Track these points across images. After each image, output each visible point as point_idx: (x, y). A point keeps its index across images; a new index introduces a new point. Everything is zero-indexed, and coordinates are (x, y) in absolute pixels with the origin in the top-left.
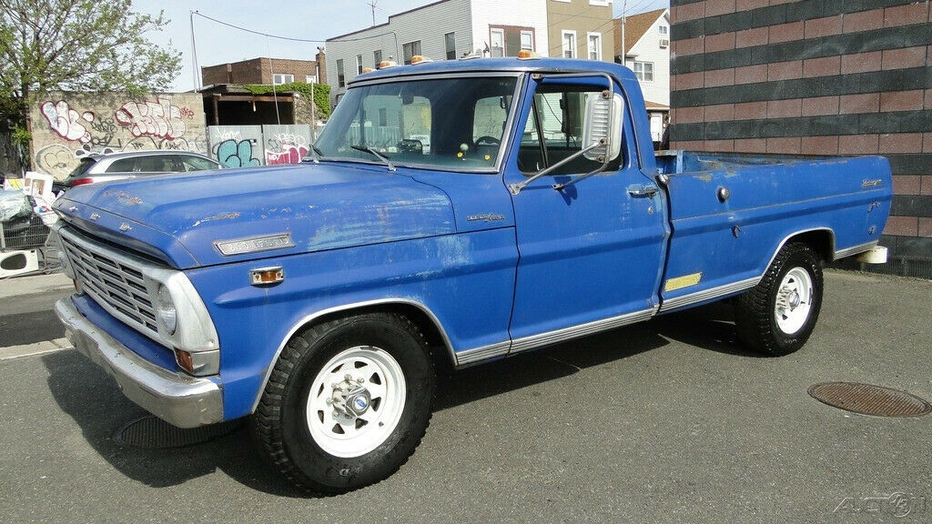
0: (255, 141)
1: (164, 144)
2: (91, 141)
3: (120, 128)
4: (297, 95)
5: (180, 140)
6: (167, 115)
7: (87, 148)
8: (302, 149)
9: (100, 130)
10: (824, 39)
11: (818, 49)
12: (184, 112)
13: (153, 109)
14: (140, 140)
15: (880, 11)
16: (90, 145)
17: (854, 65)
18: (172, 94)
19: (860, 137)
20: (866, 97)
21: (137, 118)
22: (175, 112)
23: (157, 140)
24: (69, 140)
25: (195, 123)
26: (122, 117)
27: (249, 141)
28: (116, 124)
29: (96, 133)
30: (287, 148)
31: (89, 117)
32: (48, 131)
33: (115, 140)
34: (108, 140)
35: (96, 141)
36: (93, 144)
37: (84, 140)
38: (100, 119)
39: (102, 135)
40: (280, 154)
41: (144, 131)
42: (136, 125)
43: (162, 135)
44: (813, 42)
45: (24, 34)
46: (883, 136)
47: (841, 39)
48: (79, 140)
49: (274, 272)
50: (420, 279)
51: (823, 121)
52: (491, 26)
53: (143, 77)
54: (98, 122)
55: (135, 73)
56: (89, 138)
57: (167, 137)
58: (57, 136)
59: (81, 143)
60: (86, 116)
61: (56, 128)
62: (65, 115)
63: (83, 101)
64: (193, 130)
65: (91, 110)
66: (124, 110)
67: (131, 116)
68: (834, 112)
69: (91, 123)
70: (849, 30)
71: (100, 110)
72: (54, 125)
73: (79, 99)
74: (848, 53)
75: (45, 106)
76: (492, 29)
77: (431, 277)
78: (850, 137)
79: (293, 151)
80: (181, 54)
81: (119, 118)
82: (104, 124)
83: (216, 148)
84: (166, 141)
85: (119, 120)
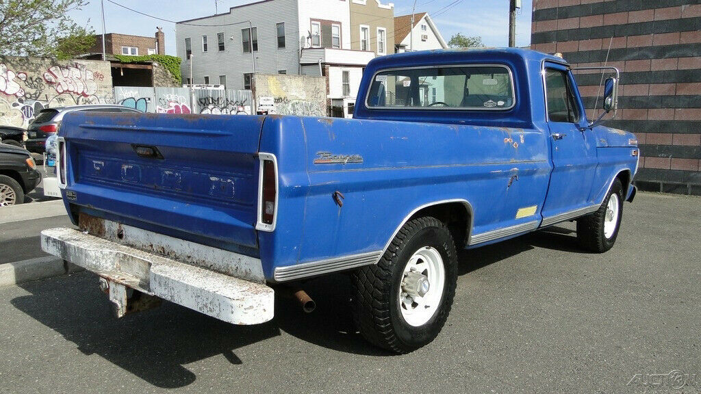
0: (149, 99)
1: (81, 100)
2: (25, 96)
3: (47, 86)
4: (156, 64)
5: (93, 97)
6: (84, 77)
7: (21, 101)
8: (183, 106)
9: (31, 87)
10: (640, 49)
11: (636, 54)
12: (96, 75)
13: (73, 72)
14: (62, 96)
15: (678, 34)
16: (24, 99)
17: (658, 65)
19: (662, 110)
20: (667, 86)
21: (60, 79)
22: (90, 75)
23: (76, 96)
24: (7, 94)
25: (105, 84)
26: (49, 77)
27: (144, 99)
28: (44, 82)
29: (28, 90)
30: (173, 105)
31: (23, 77)
33: (43, 96)
34: (37, 95)
35: (28, 96)
36: (26, 98)
37: (18, 94)
38: (31, 79)
39: (33, 91)
40: (167, 110)
41: (65, 89)
42: (59, 84)
43: (80, 92)
44: (633, 50)
46: (677, 110)
47: (651, 49)
48: (15, 95)
51: (637, 99)
52: (312, 20)
54: (30, 81)
56: (23, 93)
57: (84, 94)
59: (17, 96)
60: (20, 76)
62: (4, 75)
64: (103, 89)
65: (25, 71)
66: (50, 72)
67: (56, 77)
68: (645, 94)
69: (25, 81)
70: (657, 44)
74: (656, 58)
76: (313, 22)
78: (656, 110)
79: (177, 107)
81: (47, 78)
82: (35, 83)
83: (120, 104)
84: (82, 97)
85: (46, 80)
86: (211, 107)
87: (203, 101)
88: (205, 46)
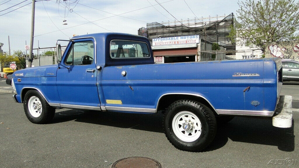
2: (284, 57)
3: (294, 53)
9: (287, 53)
24: (276, 57)
26: (295, 49)
29: (285, 54)
31: (284, 50)
32: (270, 54)
33: (292, 57)
34: (289, 56)
35: (285, 57)
36: (284, 58)
37: (281, 57)
38: (287, 50)
39: (288, 55)
48: (280, 57)
49: (19, 80)
50: (38, 85)
54: (287, 51)
56: (283, 56)
58: (272, 56)
60: (282, 49)
61: (272, 53)
62: (276, 49)
63: (282, 45)
65: (285, 47)
66: (297, 46)
69: (284, 51)
71: (288, 47)
72: (272, 52)
73: (281, 44)
75: (270, 47)
77: (40, 85)
81: (294, 49)
82: (289, 51)
85: (294, 50)
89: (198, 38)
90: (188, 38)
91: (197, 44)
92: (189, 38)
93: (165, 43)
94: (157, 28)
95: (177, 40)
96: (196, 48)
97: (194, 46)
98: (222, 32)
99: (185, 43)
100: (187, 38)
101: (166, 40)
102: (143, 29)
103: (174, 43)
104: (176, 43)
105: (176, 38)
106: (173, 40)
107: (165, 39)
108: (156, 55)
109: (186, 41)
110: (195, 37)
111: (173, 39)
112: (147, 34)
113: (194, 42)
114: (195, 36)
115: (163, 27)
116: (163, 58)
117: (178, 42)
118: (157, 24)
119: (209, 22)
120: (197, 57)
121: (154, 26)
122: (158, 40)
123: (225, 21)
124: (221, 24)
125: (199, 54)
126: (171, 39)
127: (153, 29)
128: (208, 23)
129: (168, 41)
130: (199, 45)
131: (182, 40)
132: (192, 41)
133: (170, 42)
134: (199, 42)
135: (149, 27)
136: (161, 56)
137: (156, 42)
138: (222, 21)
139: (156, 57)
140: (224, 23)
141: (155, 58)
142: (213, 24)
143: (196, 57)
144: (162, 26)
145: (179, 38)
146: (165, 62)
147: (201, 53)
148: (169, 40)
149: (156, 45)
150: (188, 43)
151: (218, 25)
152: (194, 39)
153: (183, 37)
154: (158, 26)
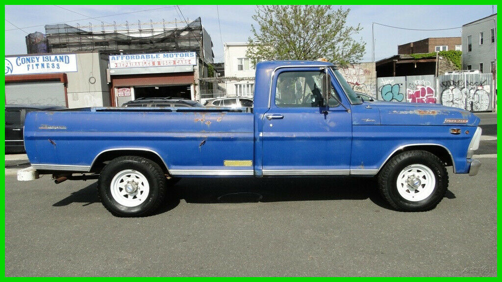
0: (402, 84)
1: (355, 87)
4: (441, 58)
5: (363, 85)
6: (357, 74)
8: (429, 88)
12: (366, 72)
13: (351, 71)
18: (360, 63)
22: (361, 72)
25: (371, 77)
27: (398, 84)
30: (419, 88)
40: (415, 91)
43: (354, 83)
45: (300, 41)
53: (349, 55)
55: (344, 55)
57: (357, 84)
64: (370, 80)
79: (423, 89)
80: (366, 44)
83: (381, 89)
84: (356, 86)
86: (451, 87)
87: (445, 84)
88: (482, 40)
89: (195, 56)
90: (177, 57)
91: (194, 66)
92: (179, 56)
93: (134, 64)
94: (67, 35)
95: (158, 60)
96: (191, 74)
97: (189, 69)
98: (186, 47)
99: (172, 64)
100: (175, 56)
101: (137, 58)
102: (38, 34)
103: (151, 64)
104: (156, 64)
105: (154, 55)
106: (151, 59)
107: (135, 57)
108: (117, 85)
109: (174, 62)
110: (189, 55)
111: (150, 56)
112: (48, 45)
113: (188, 63)
114: (189, 53)
115: (80, 34)
116: (132, 90)
117: (159, 63)
118: (67, 27)
119: (163, 30)
120: (195, 88)
121: (63, 31)
122: (121, 58)
123: (188, 29)
124: (184, 34)
125: (197, 82)
126: (145, 57)
127: (58, 35)
128: (162, 32)
129: (140, 60)
130: (197, 67)
131: (166, 59)
132: (184, 62)
133: (145, 63)
134: (195, 64)
135: (51, 32)
136: (129, 87)
137: (117, 61)
138: (185, 30)
139: (119, 88)
140: (187, 33)
141: (116, 90)
142: (169, 34)
143: (192, 87)
144: (76, 31)
145: (161, 55)
146: (137, 97)
147: (201, 81)
148: (143, 59)
149: (117, 66)
150: (177, 64)
151: (178, 35)
152: (187, 58)
153: (167, 55)
154: (70, 31)
